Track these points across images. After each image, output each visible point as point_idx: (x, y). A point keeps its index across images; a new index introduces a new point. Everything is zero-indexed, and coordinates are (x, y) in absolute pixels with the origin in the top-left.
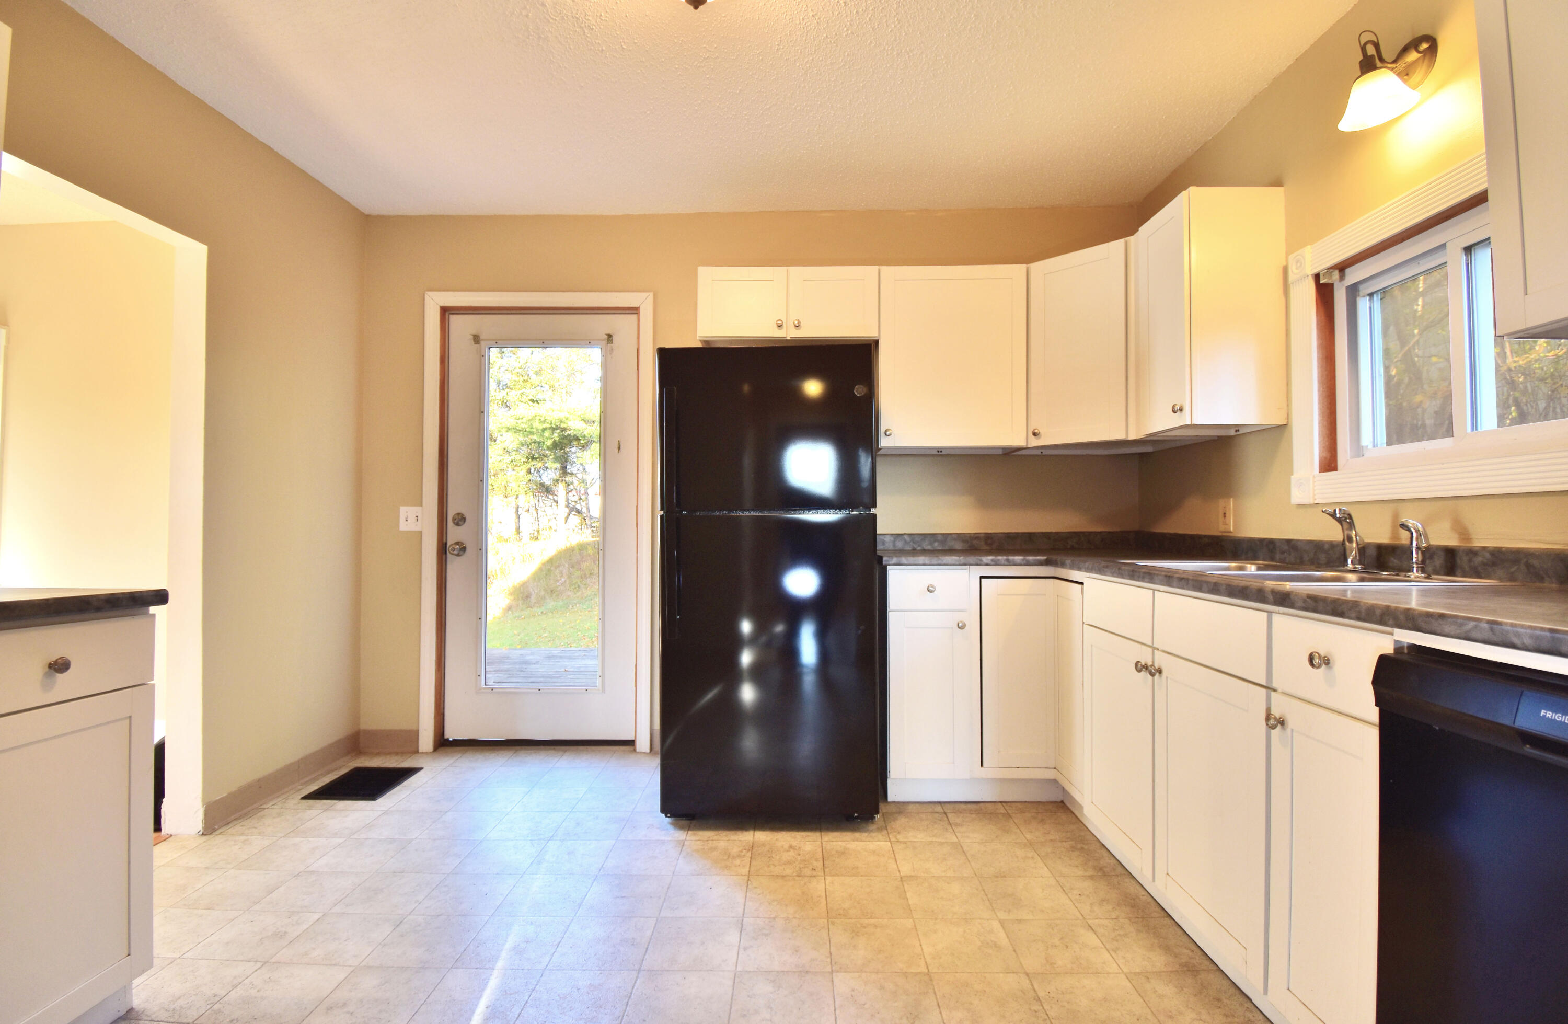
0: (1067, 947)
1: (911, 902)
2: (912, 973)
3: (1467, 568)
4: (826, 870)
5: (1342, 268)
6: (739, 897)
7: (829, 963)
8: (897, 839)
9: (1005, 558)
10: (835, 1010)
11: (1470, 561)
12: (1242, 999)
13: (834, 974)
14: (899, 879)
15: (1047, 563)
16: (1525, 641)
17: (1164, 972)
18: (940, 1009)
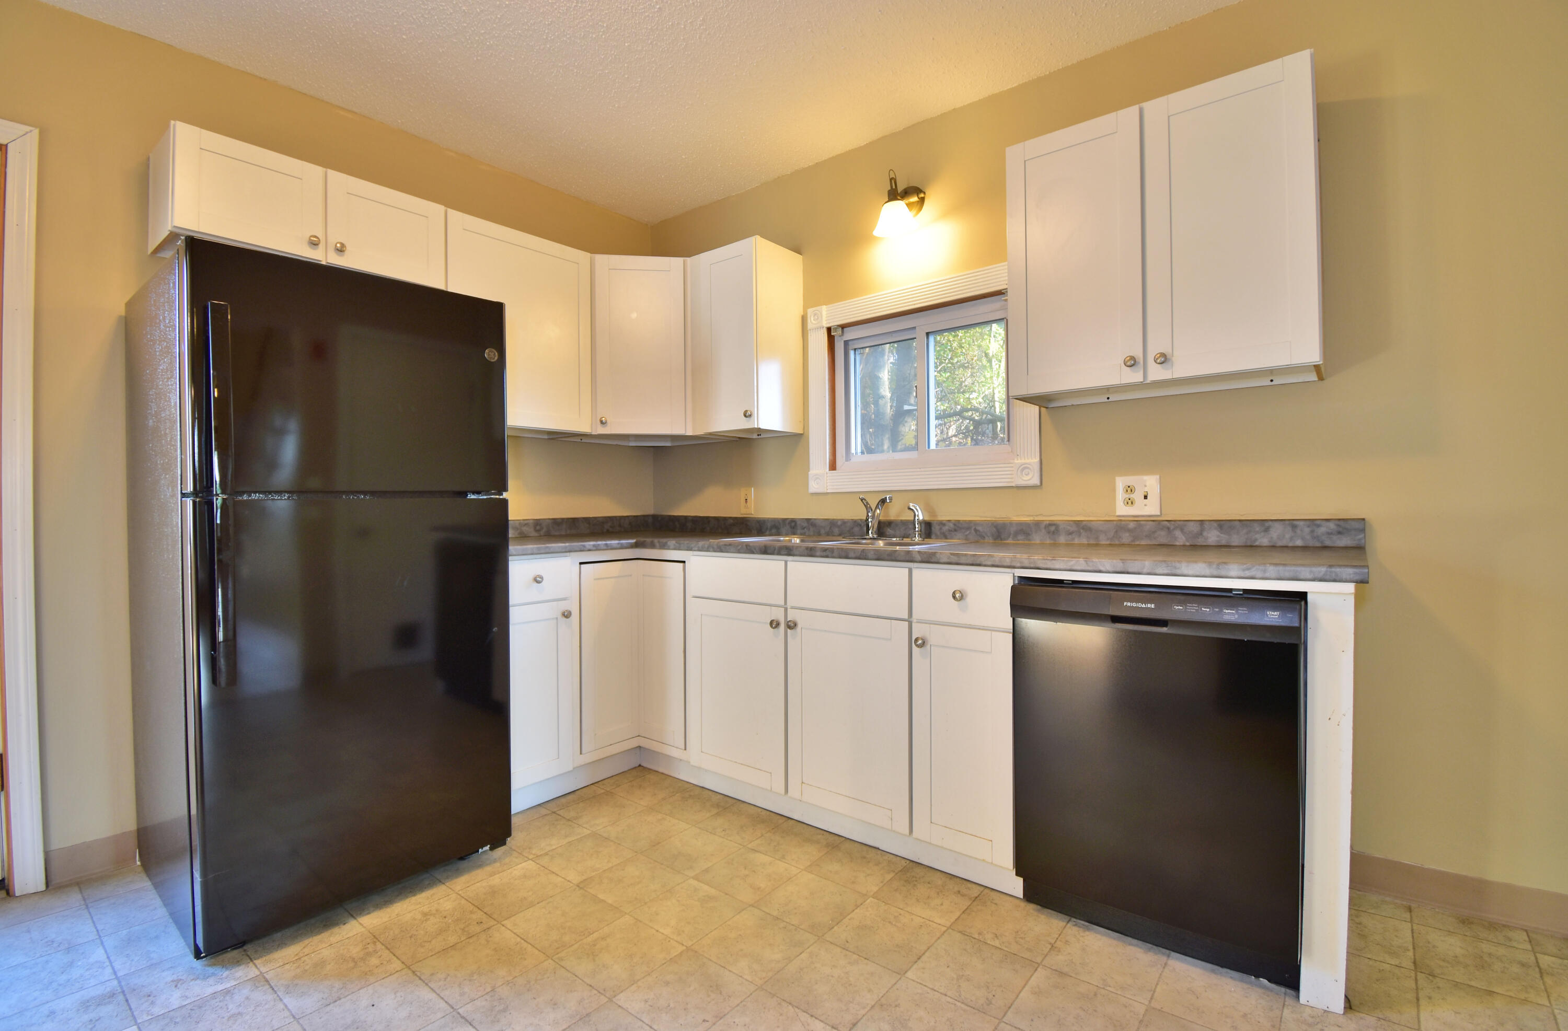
0: (755, 872)
1: (610, 902)
2: (675, 956)
3: (938, 533)
4: (495, 916)
5: (843, 327)
6: (425, 994)
7: (599, 994)
8: (534, 854)
9: (604, 542)
10: (651, 1027)
11: (941, 529)
12: (874, 850)
13: (614, 999)
14: (578, 889)
15: (637, 545)
16: (1107, 568)
17: (823, 855)
18: (726, 969)
